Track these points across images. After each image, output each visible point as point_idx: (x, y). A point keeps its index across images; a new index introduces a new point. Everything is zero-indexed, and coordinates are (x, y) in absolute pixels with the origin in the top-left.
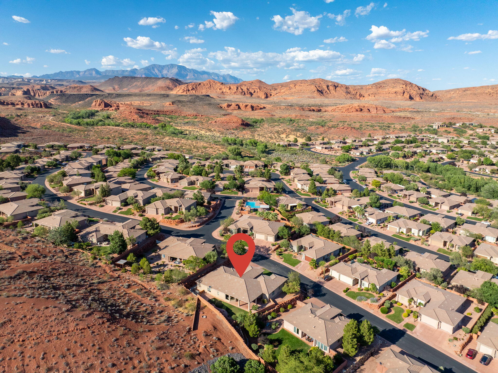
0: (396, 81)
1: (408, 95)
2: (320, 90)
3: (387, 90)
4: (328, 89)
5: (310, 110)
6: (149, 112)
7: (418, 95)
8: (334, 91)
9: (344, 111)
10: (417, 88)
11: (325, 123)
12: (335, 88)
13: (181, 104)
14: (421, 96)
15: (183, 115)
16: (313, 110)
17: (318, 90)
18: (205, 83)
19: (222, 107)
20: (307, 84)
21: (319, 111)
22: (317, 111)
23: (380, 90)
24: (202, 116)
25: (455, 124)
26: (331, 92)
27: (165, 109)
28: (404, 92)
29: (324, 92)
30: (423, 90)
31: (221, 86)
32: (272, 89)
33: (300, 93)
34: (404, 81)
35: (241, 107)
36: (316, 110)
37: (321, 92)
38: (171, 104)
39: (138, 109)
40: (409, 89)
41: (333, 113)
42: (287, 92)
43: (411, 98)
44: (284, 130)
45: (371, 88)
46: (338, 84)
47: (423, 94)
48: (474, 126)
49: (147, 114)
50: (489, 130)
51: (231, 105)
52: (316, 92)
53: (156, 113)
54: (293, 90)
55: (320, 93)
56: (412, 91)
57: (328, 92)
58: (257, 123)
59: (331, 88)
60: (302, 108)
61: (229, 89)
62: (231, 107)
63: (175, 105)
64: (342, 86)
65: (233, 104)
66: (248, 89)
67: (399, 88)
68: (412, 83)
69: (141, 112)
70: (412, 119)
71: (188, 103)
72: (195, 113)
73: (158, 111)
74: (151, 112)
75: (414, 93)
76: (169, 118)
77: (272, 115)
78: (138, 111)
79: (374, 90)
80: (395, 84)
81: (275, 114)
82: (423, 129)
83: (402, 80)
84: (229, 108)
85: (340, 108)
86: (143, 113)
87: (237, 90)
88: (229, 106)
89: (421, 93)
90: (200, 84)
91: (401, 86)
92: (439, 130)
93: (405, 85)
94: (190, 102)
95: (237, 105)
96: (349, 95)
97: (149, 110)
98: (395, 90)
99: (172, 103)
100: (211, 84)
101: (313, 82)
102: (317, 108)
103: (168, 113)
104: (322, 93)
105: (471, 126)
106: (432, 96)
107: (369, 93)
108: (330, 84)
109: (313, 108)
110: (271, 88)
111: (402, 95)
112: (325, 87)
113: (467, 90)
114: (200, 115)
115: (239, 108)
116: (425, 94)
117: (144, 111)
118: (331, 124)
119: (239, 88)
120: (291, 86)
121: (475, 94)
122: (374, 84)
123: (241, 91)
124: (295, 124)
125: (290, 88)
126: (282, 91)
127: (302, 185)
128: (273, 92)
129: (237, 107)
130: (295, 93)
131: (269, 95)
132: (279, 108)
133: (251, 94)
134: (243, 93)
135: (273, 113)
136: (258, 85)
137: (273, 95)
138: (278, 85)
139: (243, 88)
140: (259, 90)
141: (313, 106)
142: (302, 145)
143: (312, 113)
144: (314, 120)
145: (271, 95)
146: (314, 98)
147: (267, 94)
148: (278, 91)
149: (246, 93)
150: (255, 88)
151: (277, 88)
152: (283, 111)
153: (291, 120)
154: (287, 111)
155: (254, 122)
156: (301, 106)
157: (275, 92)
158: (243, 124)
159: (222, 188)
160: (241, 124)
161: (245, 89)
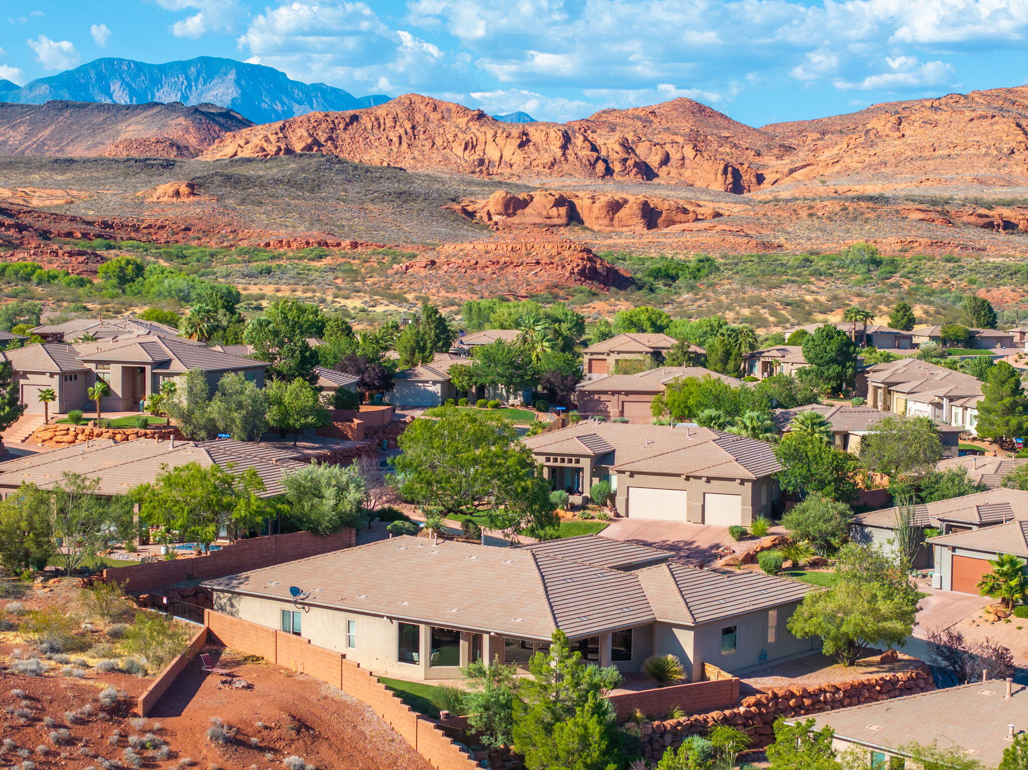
5: (990, 225)
13: (240, 194)
15: (243, 245)
16: (1009, 226)
19: (472, 215)
24: (354, 245)
27: (148, 217)
31: (473, 126)
32: (769, 148)
33: (931, 165)
35: (584, 215)
36: (1022, 225)
38: (183, 188)
42: (851, 161)
44: (835, 298)
51: (524, 204)
53: (97, 230)
54: (891, 147)
58: (674, 278)
60: (942, 211)
61: (521, 145)
62: (529, 215)
63: (205, 198)
65: (538, 197)
66: (627, 147)
71: (280, 190)
72: (316, 233)
73: (106, 225)
77: (765, 245)
81: (781, 240)
84: (515, 219)
87: (564, 147)
88: (514, 206)
94: (289, 183)
95: (561, 202)
99: (191, 186)
100: (418, 117)
109: (1008, 213)
110: (758, 143)
114: (346, 244)
115: (574, 217)
119: (578, 140)
120: (878, 124)
123: (586, 153)
124: (896, 278)
125: (872, 139)
126: (826, 155)
127: (939, 406)
128: (773, 166)
129: (563, 210)
130: (899, 160)
131: (748, 178)
132: (804, 214)
133: (647, 172)
134: (600, 166)
135: (768, 235)
136: (686, 125)
137: (769, 177)
138: (801, 129)
139: (599, 142)
140: (689, 152)
141: (1008, 204)
142: (944, 341)
143: (1002, 236)
144: (1010, 262)
145: (760, 179)
146: (1009, 183)
147: (737, 175)
148: (802, 155)
149: (617, 167)
150: (668, 138)
151: (794, 142)
152: (830, 226)
153: (878, 263)
154: (854, 227)
155: (657, 274)
156: (934, 202)
157: (787, 163)
158: (593, 270)
159: (437, 389)
160: (583, 273)
161: (609, 144)
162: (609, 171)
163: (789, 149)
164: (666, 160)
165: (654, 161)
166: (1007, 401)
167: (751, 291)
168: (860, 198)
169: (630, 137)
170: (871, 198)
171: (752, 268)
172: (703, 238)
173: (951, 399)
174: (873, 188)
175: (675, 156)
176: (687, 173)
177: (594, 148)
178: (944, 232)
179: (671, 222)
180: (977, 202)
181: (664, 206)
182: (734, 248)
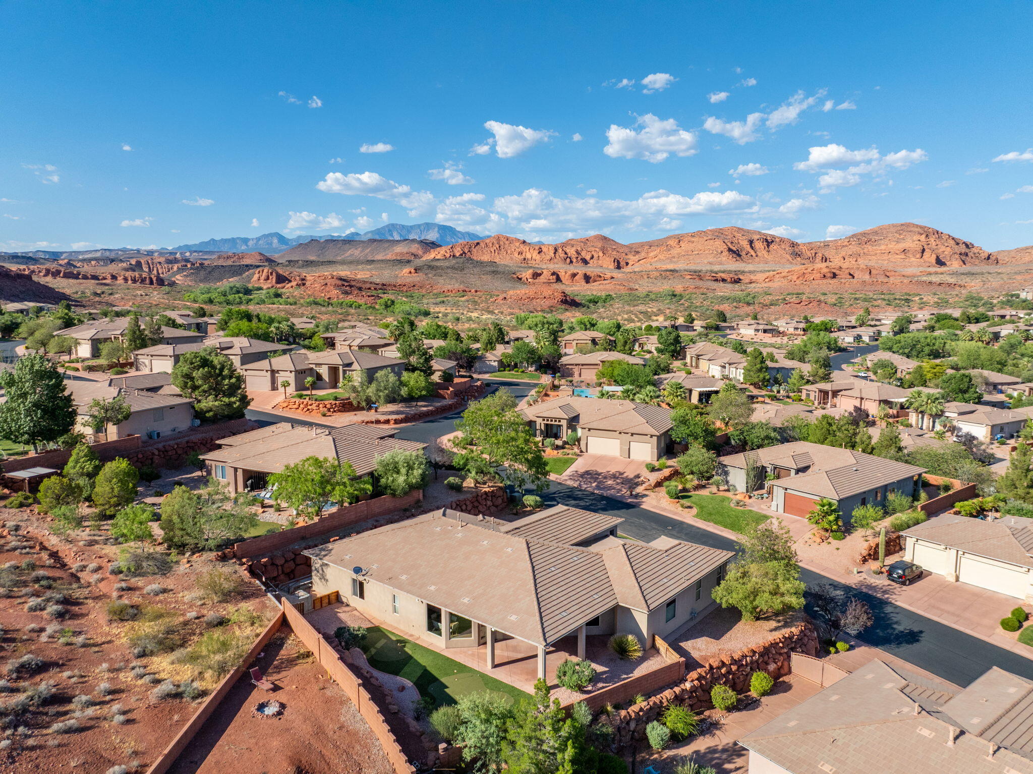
0: (905, 228)
1: (934, 257)
2: (734, 249)
3: (883, 247)
4: (752, 247)
5: (716, 280)
6: (364, 286)
7: (957, 256)
8: (764, 252)
9: (795, 278)
10: (952, 242)
11: (754, 298)
12: (768, 246)
13: (434, 272)
14: (964, 258)
15: (435, 291)
16: (724, 280)
17: (730, 250)
18: (488, 241)
19: (520, 279)
20: (705, 238)
21: (737, 281)
22: (731, 282)
23: (868, 248)
24: (476, 291)
26: (759, 254)
27: (399, 282)
28: (923, 250)
29: (743, 254)
30: (967, 246)
31: (522, 246)
32: (630, 252)
33: (691, 257)
34: (922, 227)
35: (562, 279)
36: (729, 280)
37: (736, 254)
38: (413, 271)
39: (341, 279)
40: (934, 243)
41: (770, 284)
42: (661, 257)
43: (940, 262)
44: (659, 310)
45: (846, 243)
46: (774, 237)
47: (967, 255)
49: (360, 289)
51: (540, 275)
52: (726, 253)
53: (380, 286)
54: (675, 251)
55: (735, 256)
56: (943, 248)
57: (752, 253)
58: (596, 303)
59: (759, 245)
60: (698, 275)
61: (539, 253)
62: (542, 279)
63: (421, 274)
64: (782, 240)
65: (545, 272)
66: (578, 253)
67: (912, 242)
68: (941, 231)
69: (346, 284)
70: (960, 286)
71: (449, 271)
72: (462, 287)
73: (383, 285)
74: (368, 286)
75: (945, 251)
76: (407, 297)
77: (631, 289)
78: (340, 283)
79: (854, 248)
80: (900, 234)
81: (637, 287)
82: (995, 301)
83: (918, 226)
84: (537, 281)
85: (783, 274)
86: (351, 286)
87: (555, 253)
88: (536, 275)
89: (963, 251)
90: (478, 244)
91: (916, 237)
93: (924, 236)
94: (453, 268)
95: (553, 274)
96: (799, 259)
97: (365, 282)
98: (902, 246)
99: (415, 269)
100: (501, 243)
101: (718, 234)
102: (731, 276)
103: (405, 289)
104: (739, 256)
106: (989, 258)
107: (843, 253)
108: (755, 237)
109: (723, 275)
110: (627, 251)
111: (919, 256)
112: (745, 244)
114: (473, 290)
115: (558, 279)
116: (970, 254)
117: (353, 283)
118: (767, 299)
119: (560, 250)
120: (671, 242)
122: (853, 236)
123: (563, 255)
124: (682, 301)
125: (669, 248)
126: (652, 254)
127: (724, 367)
128: (632, 259)
129: (554, 277)
130: (679, 256)
131: (622, 263)
132: (645, 277)
133: (585, 262)
134: (568, 260)
135: (632, 285)
136: (599, 245)
137: (631, 263)
138: (642, 245)
139: (568, 251)
140: (601, 254)
141: (724, 272)
142: (706, 328)
143: (721, 284)
144: (726, 294)
145: (627, 264)
146: (721, 264)
147: (618, 262)
148: (643, 255)
149: (574, 260)
150: (593, 249)
151: (639, 250)
152: (656, 282)
153: (675, 296)
154: (665, 281)
155: (590, 301)
156: (695, 272)
157: (637, 257)
158: (566, 300)
159: (496, 364)
160: (562, 301)
161: (571, 252)
162: (571, 262)
163: (638, 252)
164: (592, 257)
165: (588, 258)
166: (758, 366)
167: (627, 308)
168: (667, 271)
169: (579, 249)
170: (671, 271)
171: (627, 298)
172: (607, 287)
173: (730, 364)
174: (671, 267)
175: (596, 256)
176: (600, 262)
177: (566, 253)
178: (700, 283)
179: (595, 281)
180: (712, 271)
181: (592, 275)
182: (619, 290)
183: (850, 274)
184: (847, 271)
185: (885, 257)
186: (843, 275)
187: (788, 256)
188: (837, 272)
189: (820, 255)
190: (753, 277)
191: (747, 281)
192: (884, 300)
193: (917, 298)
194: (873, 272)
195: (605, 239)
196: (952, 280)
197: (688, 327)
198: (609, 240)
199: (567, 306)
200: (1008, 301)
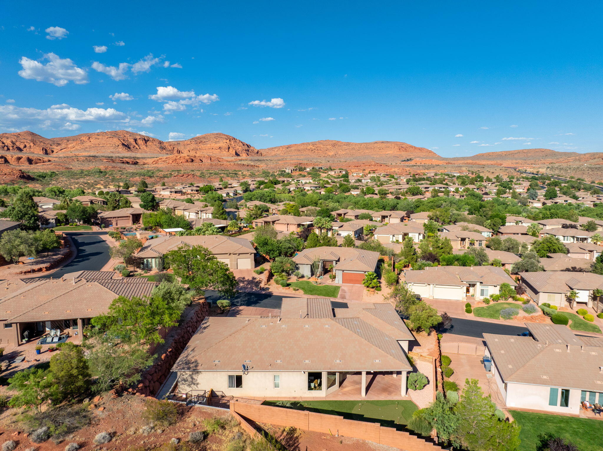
0: (218, 136)
1: (234, 151)
2: (126, 144)
3: (209, 145)
4: (136, 143)
5: (123, 163)
7: (245, 151)
8: (144, 146)
9: (171, 162)
10: (241, 144)
11: (153, 173)
12: (146, 143)
14: (247, 152)
16: (128, 163)
17: (123, 144)
20: (107, 137)
21: (136, 163)
22: (132, 164)
23: (201, 146)
25: (305, 169)
26: (141, 147)
28: (229, 148)
29: (131, 147)
30: (248, 146)
32: (54, 144)
33: (99, 148)
34: (226, 136)
35: (9, 161)
36: (131, 163)
37: (127, 147)
40: (233, 144)
41: (156, 165)
42: (78, 147)
43: (237, 154)
44: (96, 181)
45: (189, 143)
46: (148, 137)
47: (248, 151)
48: (323, 170)
50: (340, 172)
52: (121, 146)
54: (88, 144)
55: (127, 148)
56: (238, 147)
57: (137, 146)
59: (140, 142)
60: (111, 159)
64: (154, 140)
66: (13, 143)
67: (223, 143)
68: (235, 138)
70: (257, 166)
75: (239, 148)
77: (67, 168)
79: (193, 146)
80: (217, 139)
81: (71, 167)
82: (276, 174)
83: (224, 135)
85: (163, 160)
89: (247, 149)
91: (225, 141)
92: (292, 174)
93: (228, 140)
95: (2, 157)
96: (164, 151)
98: (218, 145)
101: (115, 134)
102: (132, 160)
104: (130, 148)
105: (321, 170)
106: (258, 153)
107: (188, 148)
108: (138, 137)
109: (127, 160)
110: (51, 143)
111: (227, 151)
112: (132, 141)
113: (290, 147)
115: (6, 161)
116: (250, 150)
118: (161, 174)
120: (83, 138)
121: (299, 150)
122: (193, 139)
123: (1, 144)
124: (107, 176)
125: (82, 142)
126: (70, 146)
128: (56, 148)
129: (3, 160)
130: (90, 147)
131: (49, 151)
132: (76, 160)
133: (20, 150)
134: (6, 148)
135: (68, 166)
136: (30, 138)
137: (55, 151)
138: (62, 139)
139: (5, 141)
140: (32, 144)
141: (127, 158)
143: (127, 165)
144: (135, 171)
145: (53, 152)
146: (119, 153)
147: (46, 150)
148: (63, 146)
149: (11, 148)
150: (25, 141)
151: (60, 142)
152: (83, 163)
153: (101, 172)
154: (90, 163)
155: (40, 176)
156: (109, 157)
157: (59, 148)
158: (23, 176)
159: (54, 221)
160: (20, 177)
161: (8, 142)
162: (8, 149)
163: (59, 144)
164: (25, 146)
165: (22, 146)
167: (72, 181)
168: (90, 156)
169: (14, 140)
170: (93, 156)
171: (68, 175)
172: (49, 166)
174: (92, 154)
175: (28, 145)
176: (32, 150)
177: (3, 143)
178: (114, 164)
179: (36, 163)
180: (119, 157)
181: (34, 158)
182: (59, 169)
183: (201, 160)
184: (199, 158)
185: (211, 151)
186: (197, 160)
187: (158, 149)
188: (194, 159)
189: (176, 149)
190: (144, 161)
191: (142, 163)
192: (225, 174)
193: (240, 173)
194: (212, 159)
195: (32, 134)
196: (252, 164)
197: (127, 191)
198: (36, 135)
199: (25, 180)
200: (282, 174)
